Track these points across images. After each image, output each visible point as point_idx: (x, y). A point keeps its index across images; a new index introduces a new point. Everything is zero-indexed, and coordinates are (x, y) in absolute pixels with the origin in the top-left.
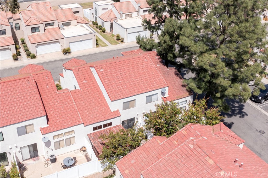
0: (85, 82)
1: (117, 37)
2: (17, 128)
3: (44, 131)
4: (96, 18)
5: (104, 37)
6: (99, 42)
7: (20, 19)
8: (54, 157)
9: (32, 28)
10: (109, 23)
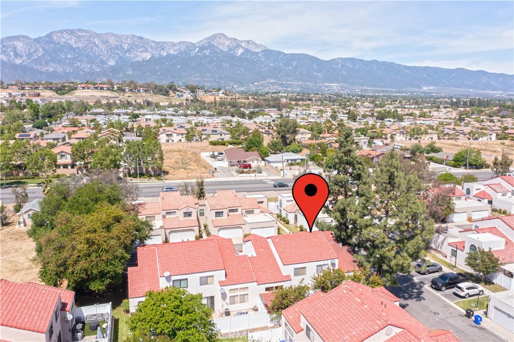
0: (261, 250)
1: (300, 227)
2: (200, 278)
3: (222, 284)
4: (281, 210)
5: (287, 228)
6: (281, 232)
7: (205, 205)
8: (228, 310)
9: (216, 212)
10: (293, 215)
